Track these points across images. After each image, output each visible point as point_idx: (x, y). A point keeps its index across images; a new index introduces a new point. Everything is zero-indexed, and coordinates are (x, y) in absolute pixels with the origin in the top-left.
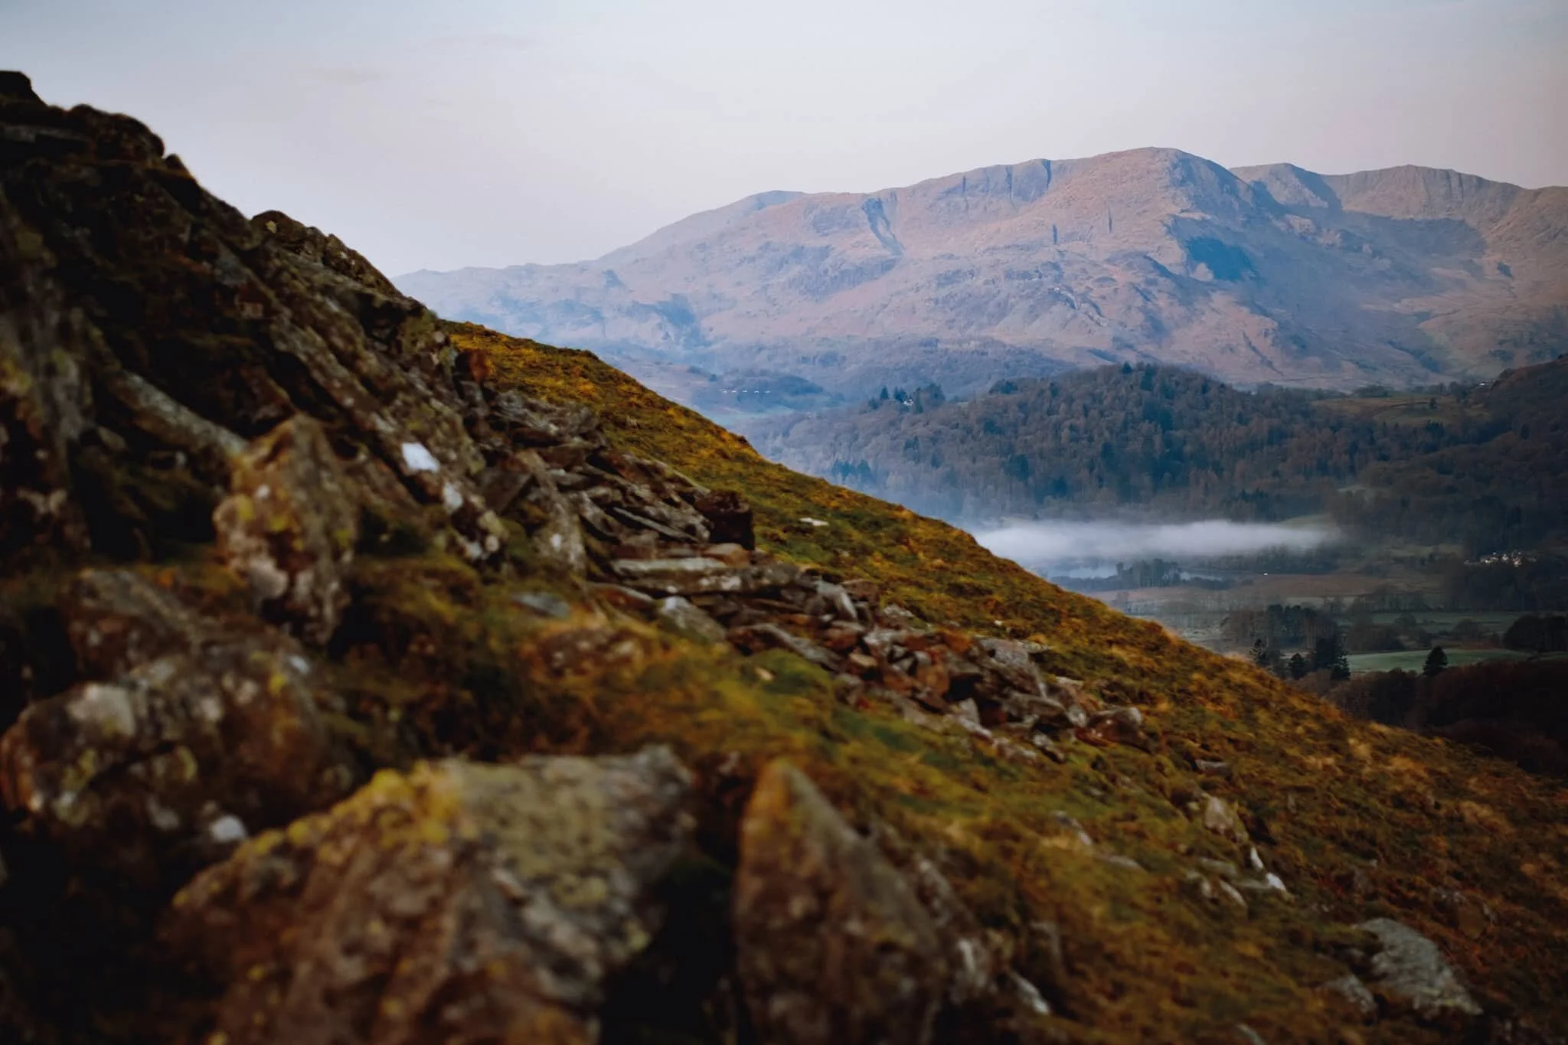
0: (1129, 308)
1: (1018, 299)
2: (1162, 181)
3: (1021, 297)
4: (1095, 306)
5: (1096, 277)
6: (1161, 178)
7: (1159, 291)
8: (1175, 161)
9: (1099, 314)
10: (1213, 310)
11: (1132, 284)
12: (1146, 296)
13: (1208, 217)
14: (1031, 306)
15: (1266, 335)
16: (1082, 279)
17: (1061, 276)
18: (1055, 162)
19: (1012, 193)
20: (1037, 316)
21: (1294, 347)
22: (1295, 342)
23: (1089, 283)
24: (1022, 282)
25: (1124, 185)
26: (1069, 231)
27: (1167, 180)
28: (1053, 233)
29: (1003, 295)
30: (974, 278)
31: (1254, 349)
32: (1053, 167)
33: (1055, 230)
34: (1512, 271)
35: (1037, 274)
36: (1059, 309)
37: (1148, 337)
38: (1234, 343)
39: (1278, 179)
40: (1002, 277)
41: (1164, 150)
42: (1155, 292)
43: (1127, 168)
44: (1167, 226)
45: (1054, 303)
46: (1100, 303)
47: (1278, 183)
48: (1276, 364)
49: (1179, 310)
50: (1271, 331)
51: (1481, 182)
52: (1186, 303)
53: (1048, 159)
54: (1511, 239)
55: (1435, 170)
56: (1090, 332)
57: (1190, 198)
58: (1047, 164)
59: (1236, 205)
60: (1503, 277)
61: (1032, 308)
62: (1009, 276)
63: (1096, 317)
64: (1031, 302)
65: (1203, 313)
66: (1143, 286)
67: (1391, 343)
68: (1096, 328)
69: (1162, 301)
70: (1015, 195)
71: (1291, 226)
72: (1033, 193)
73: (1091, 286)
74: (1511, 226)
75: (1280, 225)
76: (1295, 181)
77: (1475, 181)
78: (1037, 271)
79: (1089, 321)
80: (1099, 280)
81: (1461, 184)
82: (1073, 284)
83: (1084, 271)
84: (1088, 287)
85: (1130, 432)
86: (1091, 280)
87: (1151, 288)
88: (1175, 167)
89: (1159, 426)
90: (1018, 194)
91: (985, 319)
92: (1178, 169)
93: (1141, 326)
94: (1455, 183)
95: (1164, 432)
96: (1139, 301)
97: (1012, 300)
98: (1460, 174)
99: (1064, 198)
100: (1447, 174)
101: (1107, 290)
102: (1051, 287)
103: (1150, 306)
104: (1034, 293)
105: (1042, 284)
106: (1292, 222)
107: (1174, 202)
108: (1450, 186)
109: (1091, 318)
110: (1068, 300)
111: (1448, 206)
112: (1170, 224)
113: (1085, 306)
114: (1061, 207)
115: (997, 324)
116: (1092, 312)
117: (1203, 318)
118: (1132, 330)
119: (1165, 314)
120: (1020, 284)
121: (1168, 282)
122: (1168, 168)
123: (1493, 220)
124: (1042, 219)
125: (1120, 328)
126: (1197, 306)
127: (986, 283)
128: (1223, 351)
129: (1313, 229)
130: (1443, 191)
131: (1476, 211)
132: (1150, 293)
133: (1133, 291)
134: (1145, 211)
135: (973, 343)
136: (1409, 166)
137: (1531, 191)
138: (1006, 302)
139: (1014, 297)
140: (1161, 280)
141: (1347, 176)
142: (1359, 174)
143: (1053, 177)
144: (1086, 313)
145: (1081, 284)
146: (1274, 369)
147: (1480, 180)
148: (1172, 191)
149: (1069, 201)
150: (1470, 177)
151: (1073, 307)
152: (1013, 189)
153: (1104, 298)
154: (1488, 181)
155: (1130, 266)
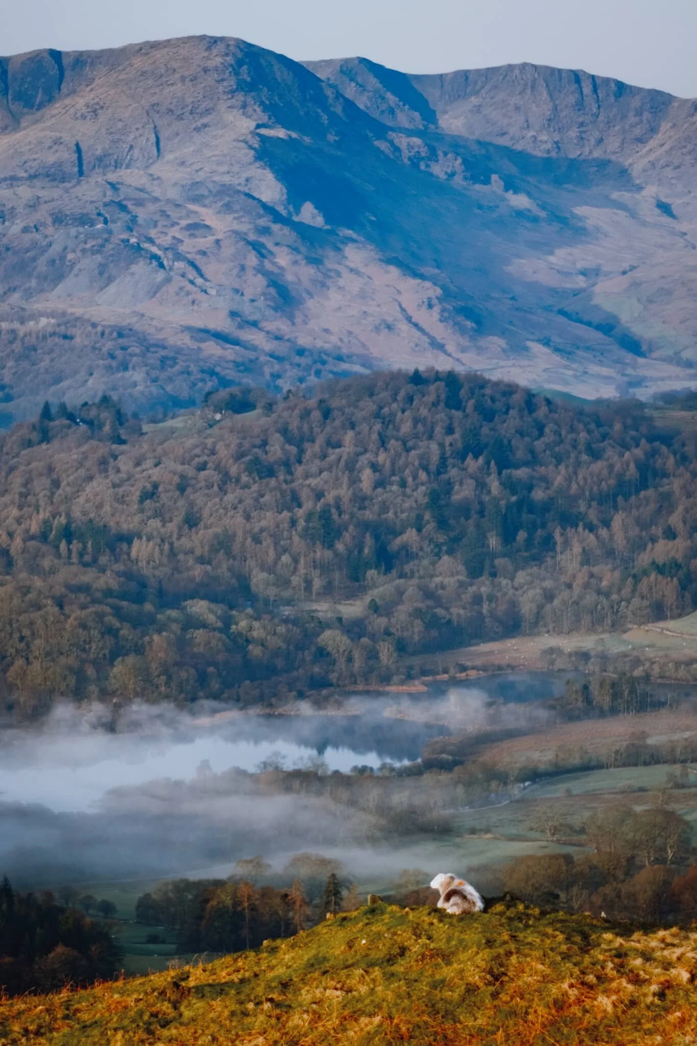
0: (243, 268)
1: (79, 254)
2: (225, 84)
3: (84, 251)
4: (192, 264)
5: (184, 223)
6: (223, 80)
7: (277, 244)
8: (240, 55)
9: (201, 275)
10: (351, 270)
11: (236, 232)
12: (259, 249)
13: (294, 135)
14: (100, 265)
15: (430, 306)
16: (165, 226)
17: (134, 219)
18: (68, 54)
19: (10, 98)
20: (110, 280)
21: (469, 324)
22: (467, 317)
23: (175, 232)
24: (81, 229)
25: (172, 88)
26: (99, 152)
27: (232, 82)
28: (76, 155)
29: (56, 248)
30: (7, 223)
31: (416, 325)
32: (65, 61)
33: (78, 150)
34: (675, 210)
35: (102, 219)
36: (140, 268)
37: (276, 309)
38: (390, 320)
39: (352, 80)
40: (49, 220)
41: (222, 39)
42: (270, 245)
43: (175, 65)
44: (254, 149)
45: (131, 262)
46: (199, 260)
47: (353, 84)
48: (450, 348)
49: (307, 272)
50: (435, 301)
51: (621, 88)
52: (315, 261)
53: (58, 49)
54: (667, 166)
55: (560, 71)
56: (193, 302)
57: (265, 108)
58: (56, 55)
59: (325, 119)
60: (665, 220)
61: (102, 269)
62: (59, 219)
63: (199, 281)
64: (99, 258)
65: (339, 274)
66: (252, 237)
67: (562, 312)
68: (202, 297)
69: (283, 259)
70: (14, 99)
71: (397, 149)
72: (40, 96)
73: (178, 235)
74: (667, 147)
75: (382, 145)
76: (373, 82)
77: (613, 85)
78: (99, 214)
79: (189, 287)
80: (189, 227)
81: (595, 90)
82: (153, 233)
83: (163, 213)
84: (174, 238)
85: (453, 473)
86: (177, 227)
87: (263, 239)
88: (240, 63)
89: (493, 463)
90: (19, 97)
91: (33, 283)
92: (245, 67)
93: (264, 294)
94: (587, 89)
95: (500, 473)
96: (252, 259)
97: (70, 256)
98: (593, 77)
99: (87, 106)
100: (576, 77)
101: (204, 242)
102: (124, 236)
103: (268, 266)
104: (102, 246)
105: (110, 232)
106: (396, 141)
107: (244, 114)
108: (582, 93)
109: (192, 282)
110: (155, 257)
111: (581, 120)
112: (257, 146)
113: (180, 265)
114: (83, 117)
115: (53, 290)
116: (192, 274)
117: (341, 282)
118: (253, 301)
119: (290, 277)
120: (79, 233)
121: (286, 230)
122: (232, 66)
123: (641, 140)
124: (58, 134)
125: (237, 297)
126: (329, 264)
127: (25, 230)
128: (377, 329)
129: (424, 152)
130: (572, 99)
131: (617, 128)
132: (263, 245)
133: (242, 243)
134: (205, 126)
135: (43, 321)
136: (524, 66)
137: (686, 101)
138: (63, 258)
139: (74, 251)
140: (276, 227)
141: (441, 77)
142: (457, 74)
143: (67, 73)
144: (183, 276)
145: (166, 234)
146: (450, 355)
147: (621, 86)
148: (240, 97)
149: (95, 111)
150: (607, 80)
151: (161, 266)
152: (10, 92)
153: (203, 253)
154: (631, 87)
155: (228, 207)
